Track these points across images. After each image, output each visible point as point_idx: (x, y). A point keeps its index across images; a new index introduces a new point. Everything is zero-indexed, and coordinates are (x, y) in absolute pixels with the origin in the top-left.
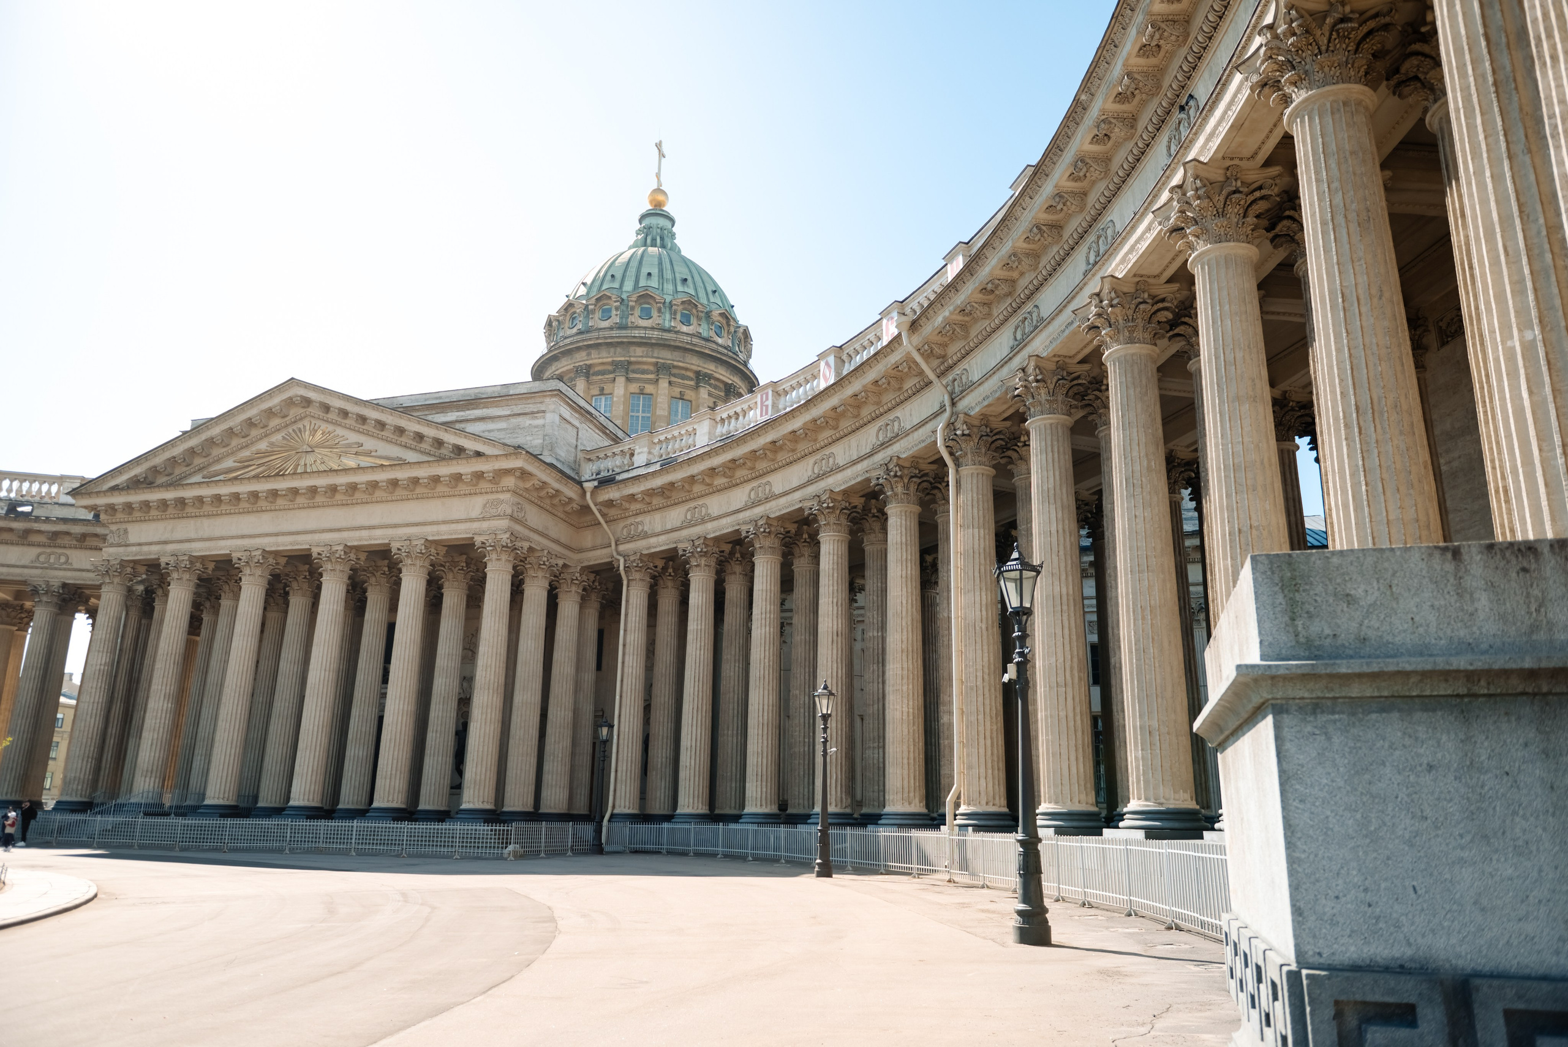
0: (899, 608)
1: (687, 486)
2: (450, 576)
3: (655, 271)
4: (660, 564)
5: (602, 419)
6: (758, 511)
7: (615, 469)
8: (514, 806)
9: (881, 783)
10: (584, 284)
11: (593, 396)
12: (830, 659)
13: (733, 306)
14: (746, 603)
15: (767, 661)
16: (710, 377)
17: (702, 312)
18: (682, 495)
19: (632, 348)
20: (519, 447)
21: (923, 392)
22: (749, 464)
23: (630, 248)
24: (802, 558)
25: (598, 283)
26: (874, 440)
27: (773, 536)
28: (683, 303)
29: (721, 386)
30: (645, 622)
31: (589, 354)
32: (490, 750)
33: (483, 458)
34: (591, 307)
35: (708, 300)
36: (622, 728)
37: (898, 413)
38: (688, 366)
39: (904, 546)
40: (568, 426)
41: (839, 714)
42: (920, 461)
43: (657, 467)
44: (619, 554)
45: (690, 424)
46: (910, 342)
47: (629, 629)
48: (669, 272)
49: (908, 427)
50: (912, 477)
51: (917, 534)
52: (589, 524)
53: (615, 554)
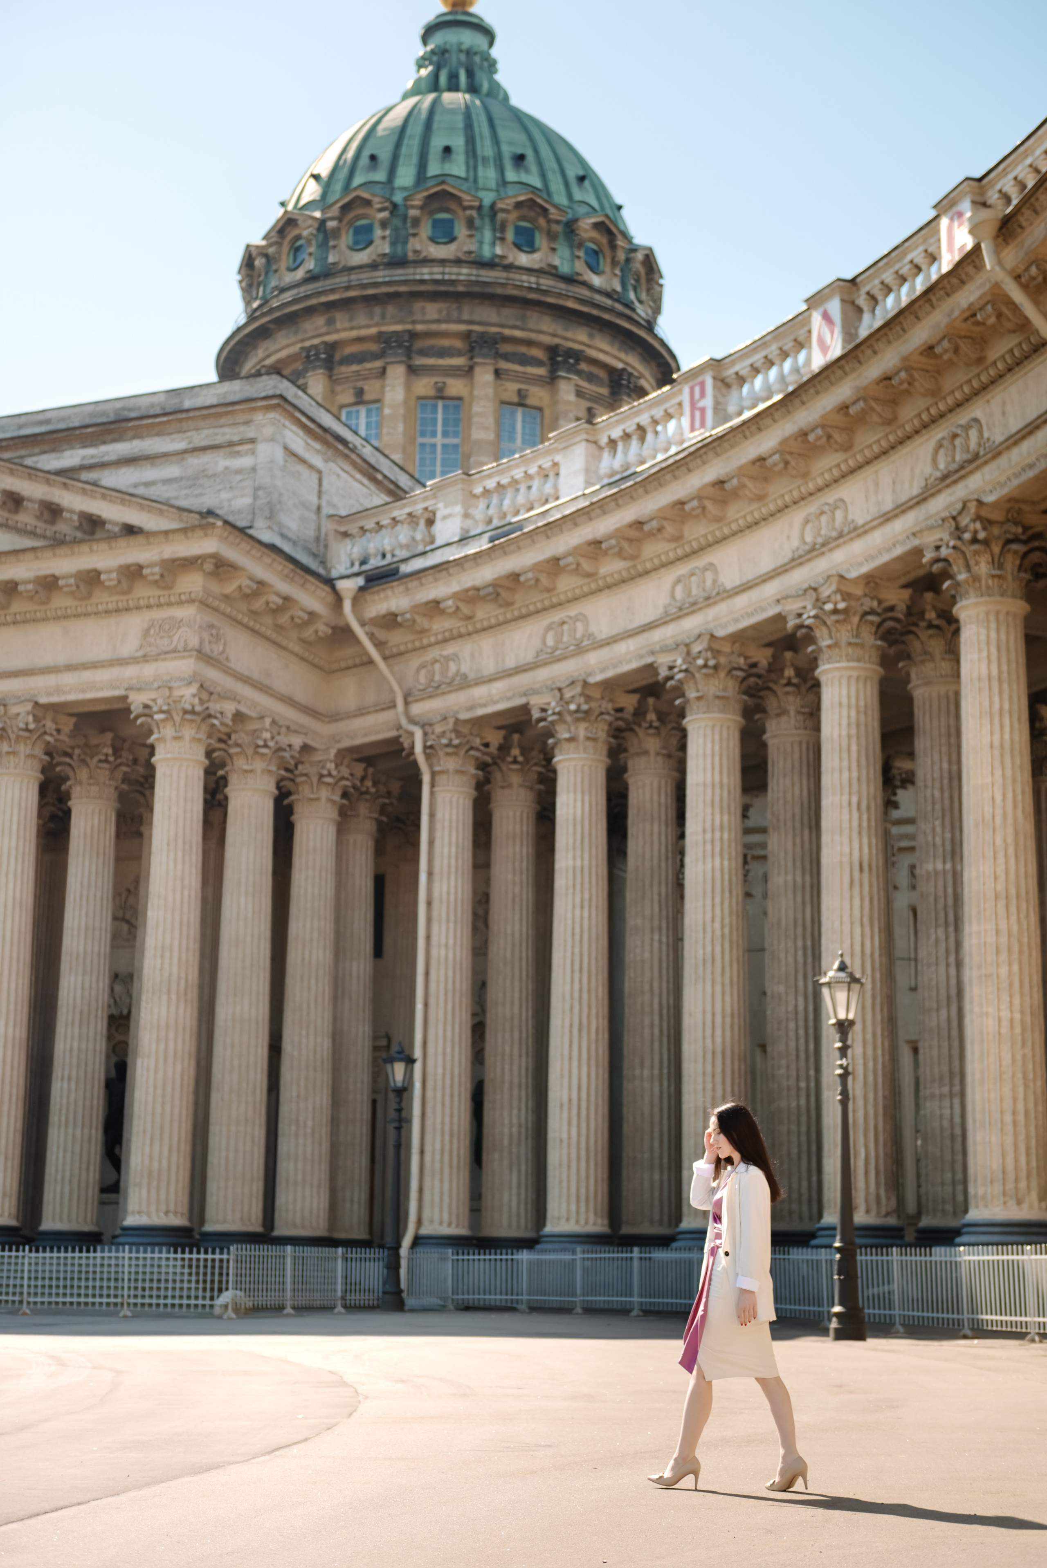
0: (988, 809)
1: (545, 581)
2: (83, 774)
3: (458, 143)
4: (495, 738)
5: (367, 452)
6: (692, 624)
7: (397, 552)
8: (225, 1221)
9: (959, 1167)
10: (316, 177)
11: (342, 407)
12: (846, 919)
13: (620, 208)
14: (672, 814)
15: (717, 925)
16: (578, 356)
17: (558, 222)
18: (536, 599)
19: (418, 305)
20: (210, 513)
21: (1028, 366)
22: (670, 529)
23: (405, 97)
24: (784, 719)
25: (343, 175)
26: (928, 469)
27: (722, 675)
28: (519, 205)
29: (602, 374)
30: (468, 855)
31: (331, 322)
32: (177, 1111)
33: (140, 539)
34: (331, 224)
35: (570, 196)
36: (430, 1068)
37: (977, 410)
38: (533, 336)
39: (995, 685)
40: (301, 468)
41: (869, 1028)
42: (1026, 508)
43: (483, 544)
44: (412, 721)
45: (548, 452)
46: (1000, 263)
47: (437, 869)
48: (488, 142)
49: (999, 438)
50: (1009, 542)
51: (1022, 660)
52: (350, 663)
53: (404, 721)
